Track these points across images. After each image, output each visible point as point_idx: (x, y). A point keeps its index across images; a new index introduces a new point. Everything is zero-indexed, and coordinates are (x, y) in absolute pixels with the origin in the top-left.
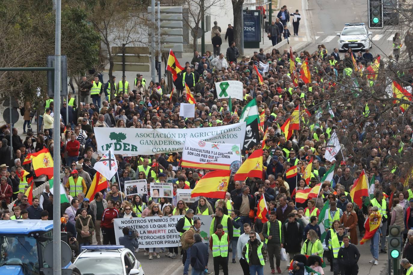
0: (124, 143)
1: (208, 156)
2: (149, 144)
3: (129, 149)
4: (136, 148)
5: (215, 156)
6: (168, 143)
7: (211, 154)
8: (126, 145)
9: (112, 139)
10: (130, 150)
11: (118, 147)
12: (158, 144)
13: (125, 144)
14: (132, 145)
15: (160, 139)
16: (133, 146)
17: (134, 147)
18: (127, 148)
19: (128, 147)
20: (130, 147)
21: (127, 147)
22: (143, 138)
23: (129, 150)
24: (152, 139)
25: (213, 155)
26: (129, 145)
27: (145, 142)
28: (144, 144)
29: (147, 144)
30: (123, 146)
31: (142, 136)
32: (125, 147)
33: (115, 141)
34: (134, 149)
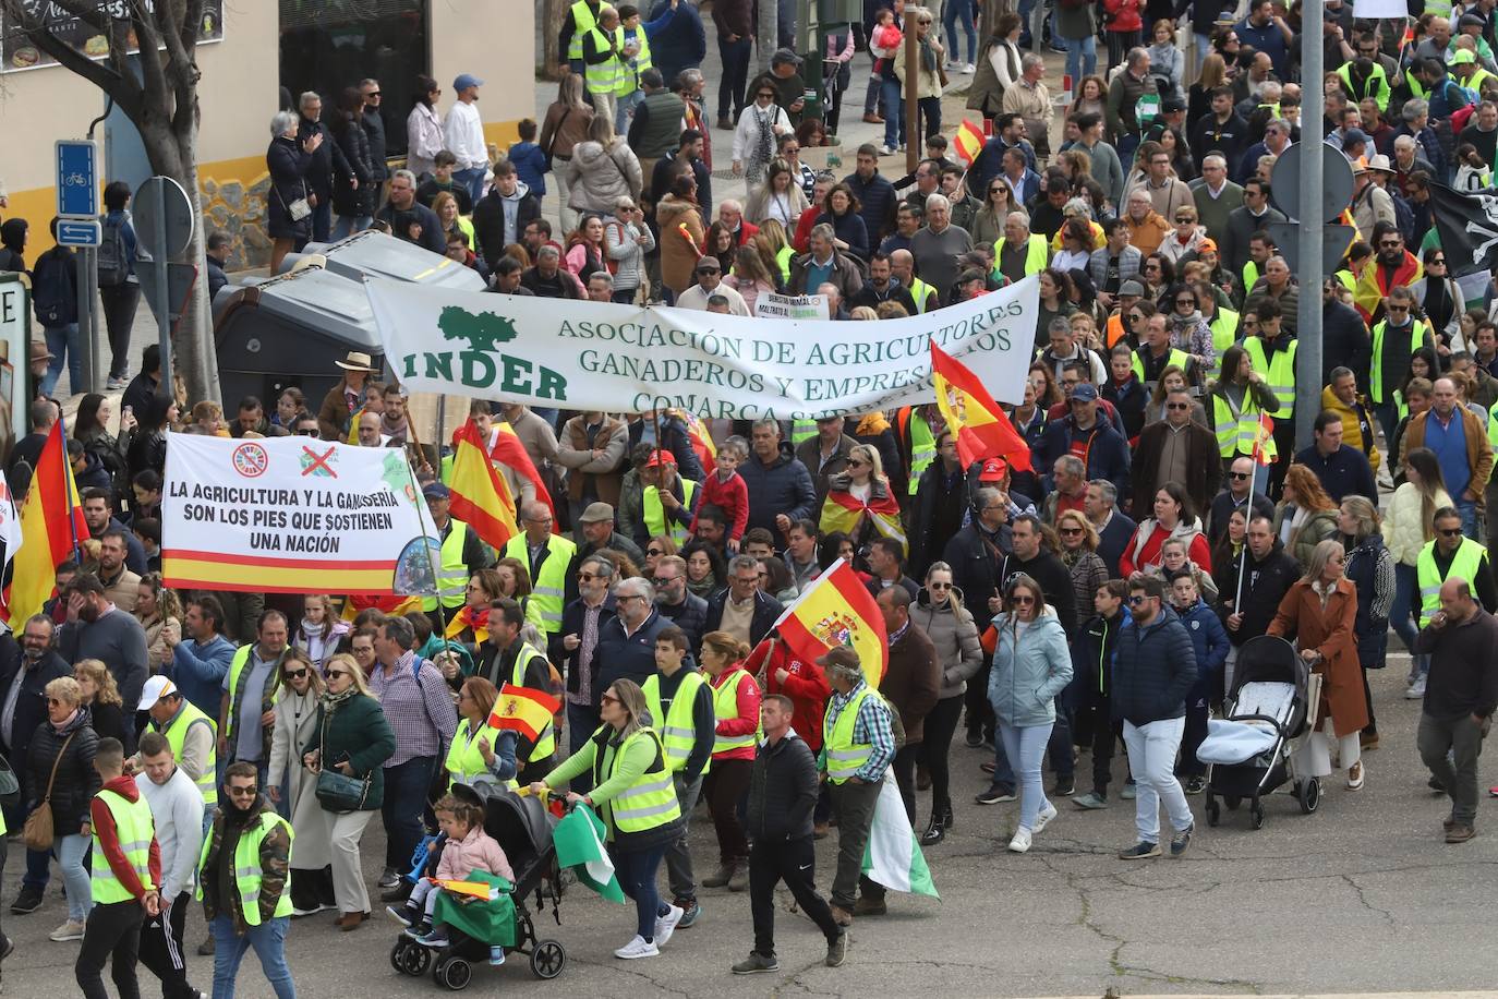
0: (504, 358)
1: (289, 519)
2: (621, 370)
3: (528, 384)
4: (562, 382)
5: (324, 511)
6: (703, 371)
7: (302, 508)
8: (517, 367)
9: (448, 336)
10: (533, 391)
11: (479, 371)
12: (661, 375)
13: (509, 361)
14: (542, 369)
15: (668, 352)
16: (546, 374)
17: (554, 380)
18: (518, 382)
19: (524, 376)
20: (535, 379)
21: (517, 374)
22: (594, 344)
23: (526, 388)
24: (632, 351)
25: (314, 509)
26: (528, 367)
27: (602, 360)
28: (600, 368)
29: (610, 370)
30: (500, 367)
31: (588, 334)
32: (511, 374)
33: (462, 344)
34: (552, 390)
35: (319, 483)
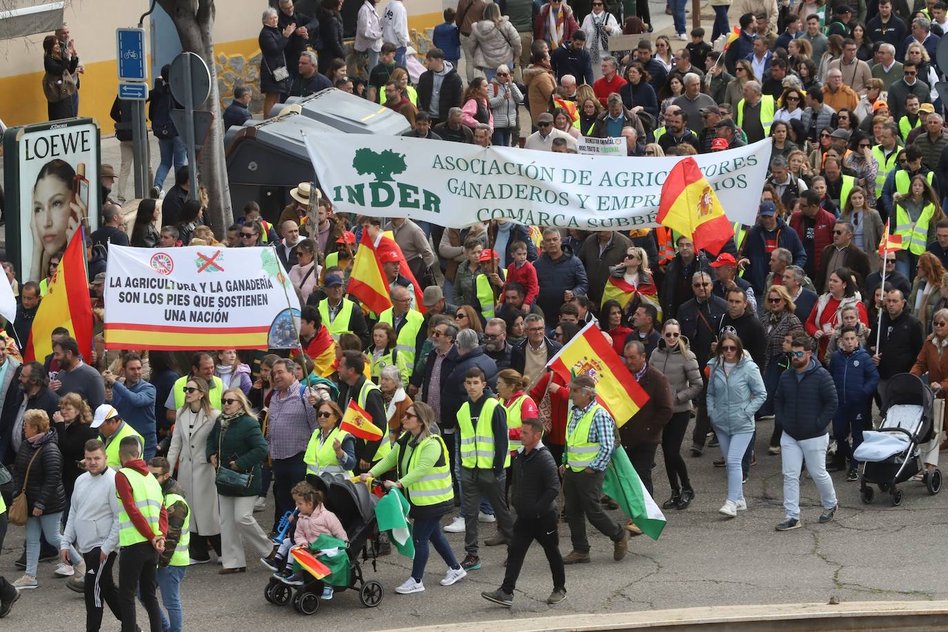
0: (399, 185)
1: (191, 300)
2: (468, 193)
3: (417, 201)
4: (437, 201)
5: (217, 295)
6: (528, 192)
7: (200, 293)
8: (408, 191)
9: (360, 172)
10: (421, 206)
11: (383, 195)
12: (497, 194)
13: (402, 187)
14: (425, 192)
15: (504, 179)
16: (428, 194)
17: (433, 199)
18: (410, 200)
19: (414, 196)
20: (421, 198)
21: (409, 195)
22: (456, 174)
23: (416, 204)
25: (208, 294)
26: (416, 190)
30: (397, 191)
31: (450, 167)
32: (405, 195)
33: (370, 178)
34: (432, 205)
35: (211, 277)
